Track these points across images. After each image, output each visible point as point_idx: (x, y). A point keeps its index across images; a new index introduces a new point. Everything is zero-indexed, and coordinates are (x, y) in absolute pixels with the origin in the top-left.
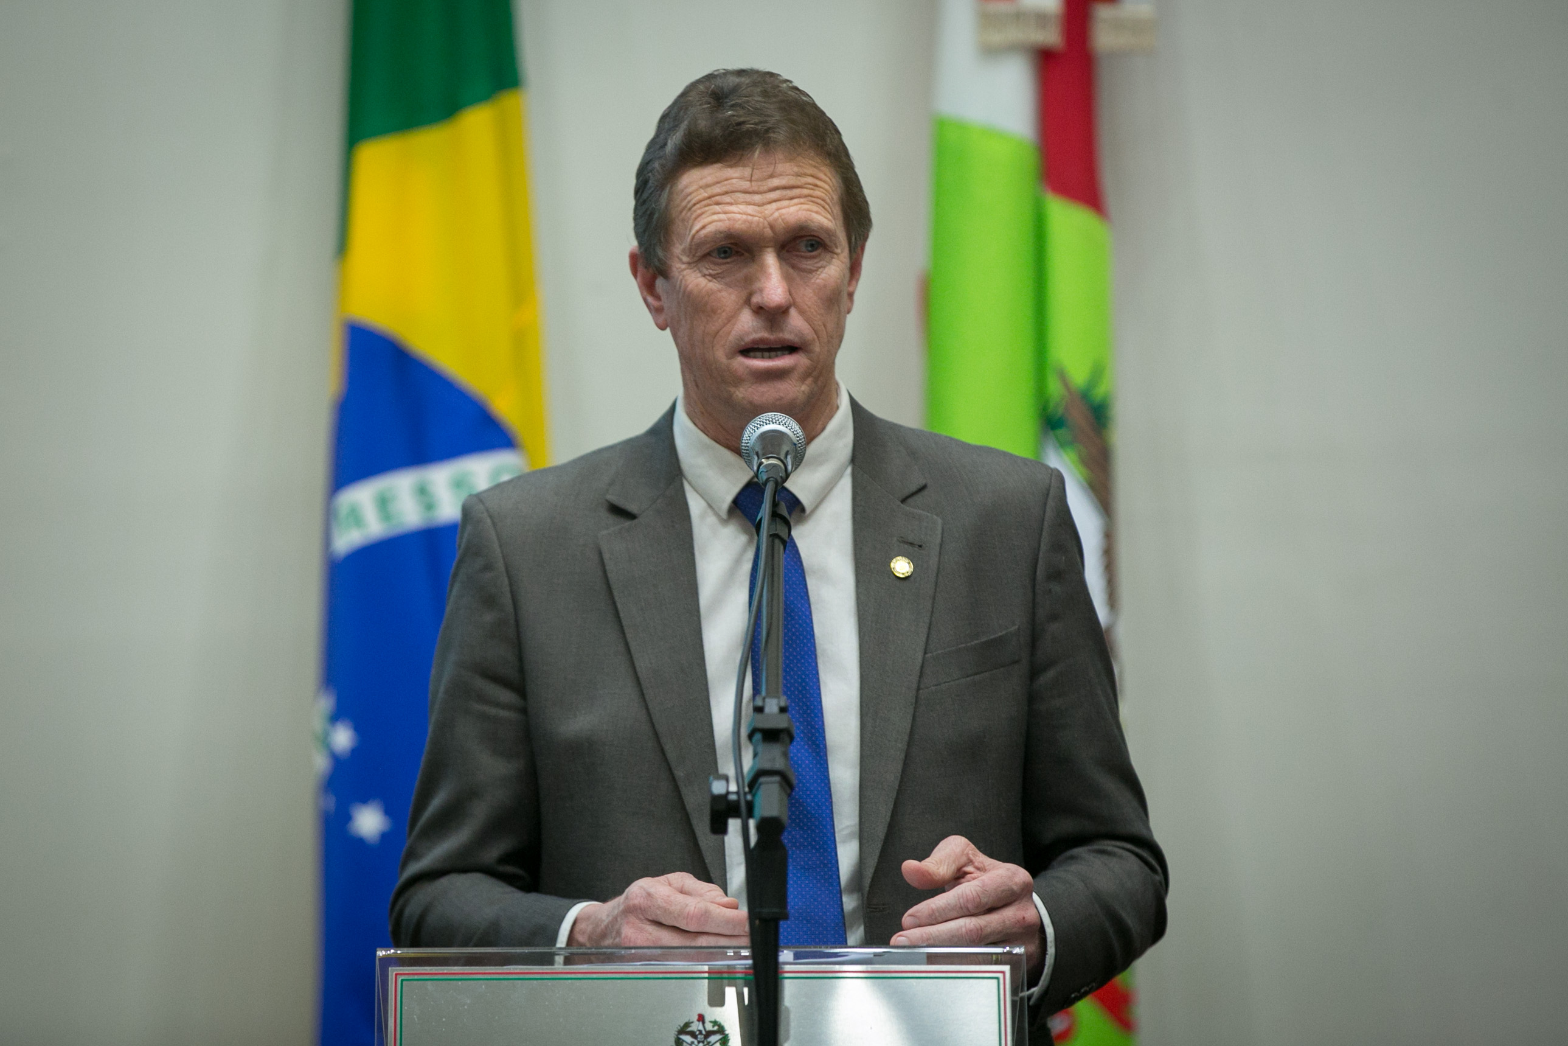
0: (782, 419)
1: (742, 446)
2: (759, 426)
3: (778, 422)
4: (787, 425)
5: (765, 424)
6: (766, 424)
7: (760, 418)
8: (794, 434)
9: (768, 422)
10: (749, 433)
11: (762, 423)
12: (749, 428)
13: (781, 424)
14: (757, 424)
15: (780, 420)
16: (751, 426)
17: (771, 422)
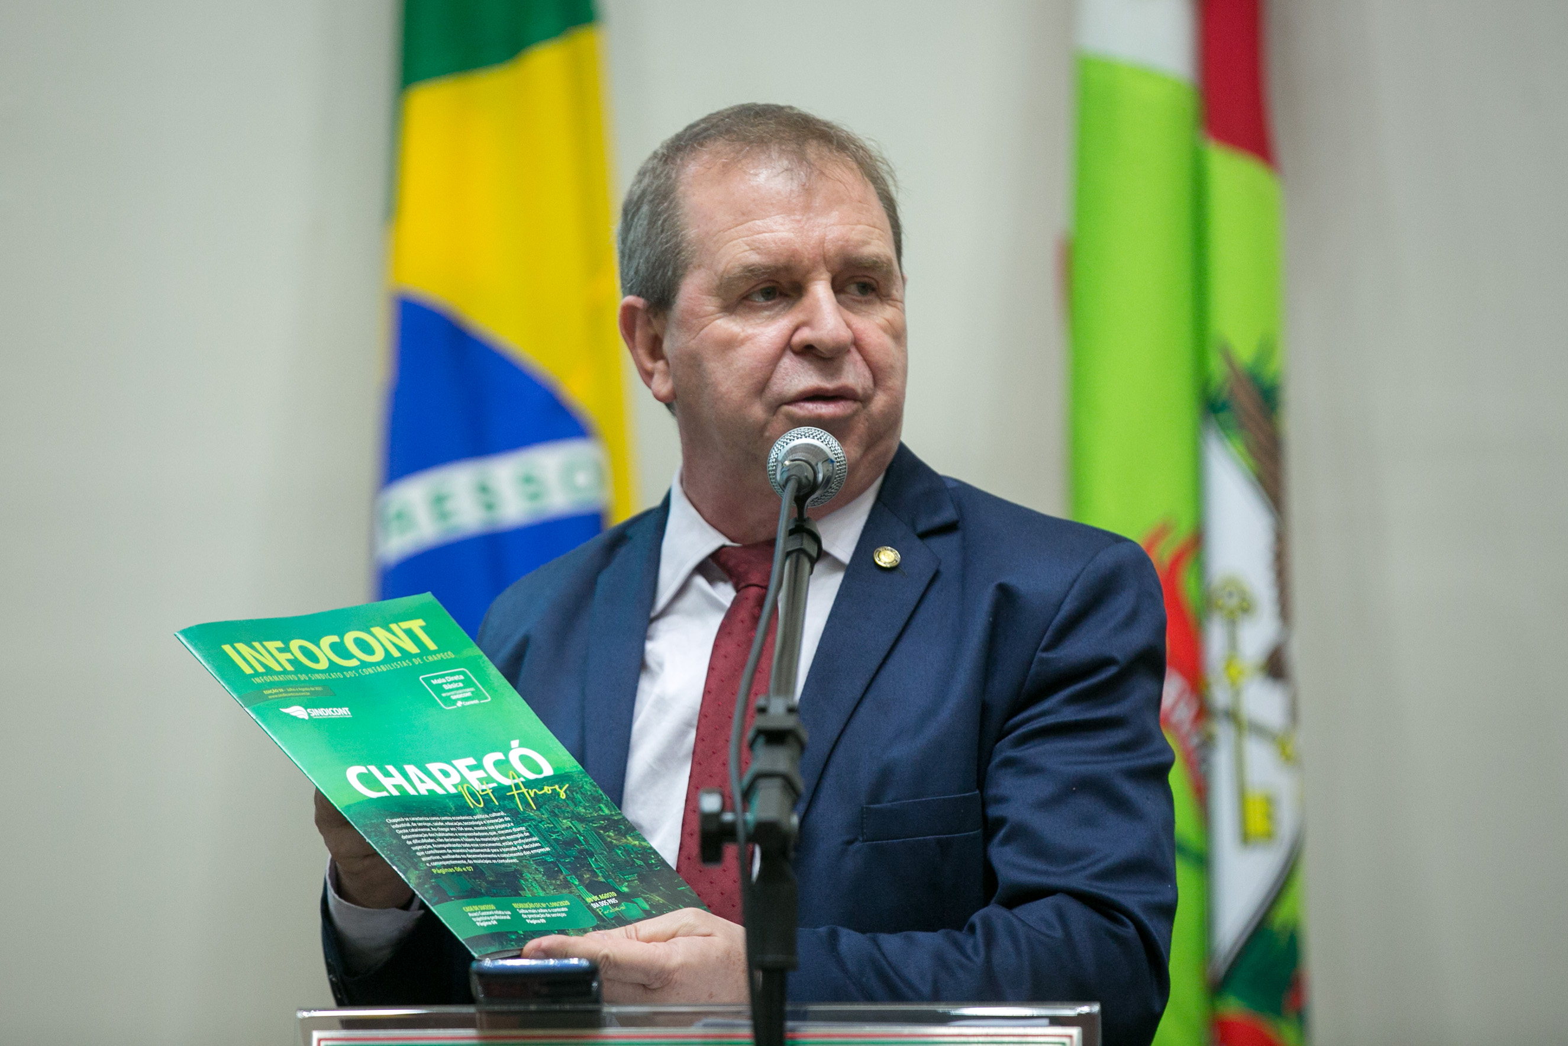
0: (817, 433)
1: (770, 475)
2: (788, 441)
3: (811, 436)
4: (822, 440)
5: (796, 438)
6: (798, 438)
7: (790, 433)
8: (832, 451)
9: (799, 436)
10: (776, 450)
11: (792, 438)
12: (777, 445)
13: (815, 437)
14: (787, 439)
15: (814, 434)
16: (779, 443)
17: (803, 436)
